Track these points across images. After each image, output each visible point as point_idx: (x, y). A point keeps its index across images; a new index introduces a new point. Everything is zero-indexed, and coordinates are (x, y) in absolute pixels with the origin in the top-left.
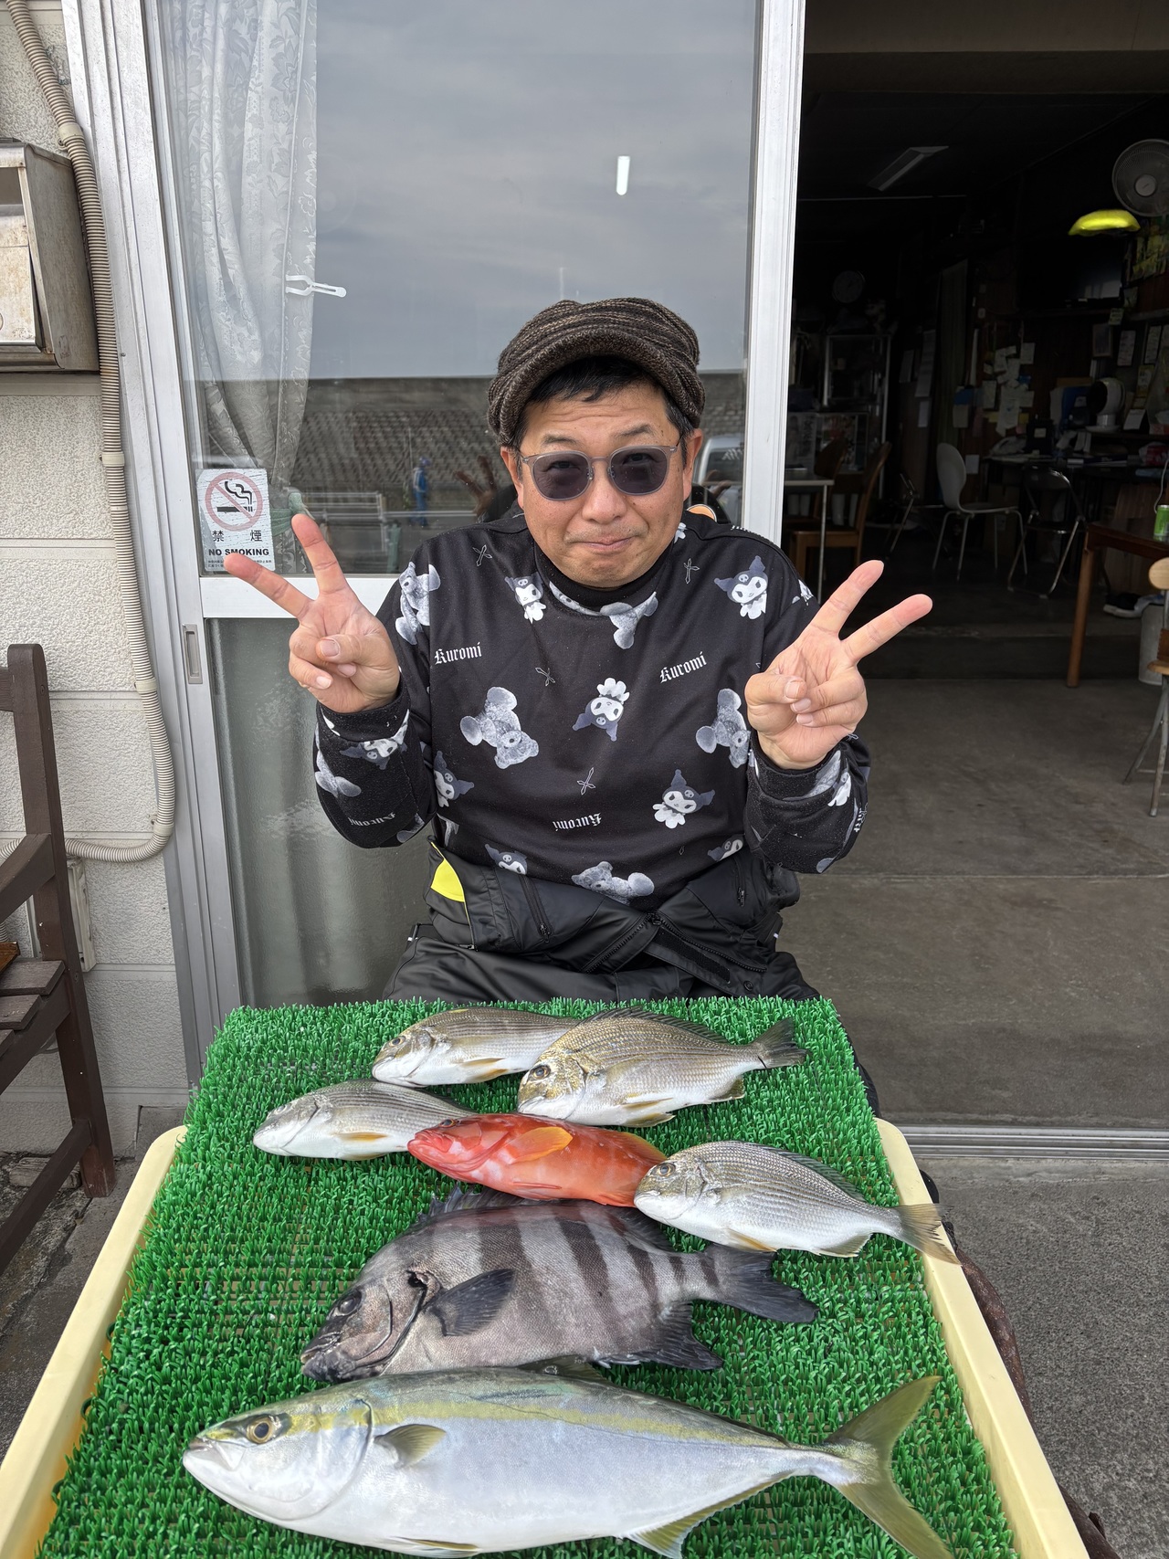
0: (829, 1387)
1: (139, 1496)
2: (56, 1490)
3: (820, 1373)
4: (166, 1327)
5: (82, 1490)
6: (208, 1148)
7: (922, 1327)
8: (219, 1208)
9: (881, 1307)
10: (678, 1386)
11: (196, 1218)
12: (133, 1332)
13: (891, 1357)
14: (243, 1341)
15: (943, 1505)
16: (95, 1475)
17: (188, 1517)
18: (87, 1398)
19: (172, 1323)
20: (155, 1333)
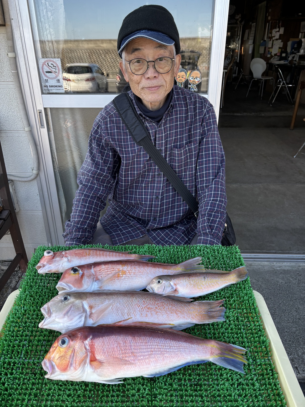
0: (239, 399)
3: (235, 394)
4: (7, 369)
6: (26, 300)
7: (271, 375)
8: (27, 324)
9: (257, 367)
10: (185, 398)
11: (19, 327)
13: (261, 388)
14: (33, 375)
19: (9, 367)
20: (3, 371)
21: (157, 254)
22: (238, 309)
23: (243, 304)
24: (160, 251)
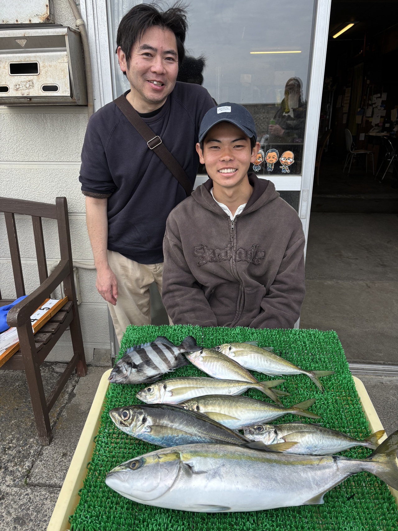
1: (107, 494)
2: (80, 491)
5: (88, 492)
11: (120, 402)
12: (103, 441)
14: (138, 445)
15: (381, 518)
16: (93, 488)
17: (124, 503)
18: (89, 462)
21: (250, 337)
22: (337, 392)
23: (342, 388)
24: (252, 334)
